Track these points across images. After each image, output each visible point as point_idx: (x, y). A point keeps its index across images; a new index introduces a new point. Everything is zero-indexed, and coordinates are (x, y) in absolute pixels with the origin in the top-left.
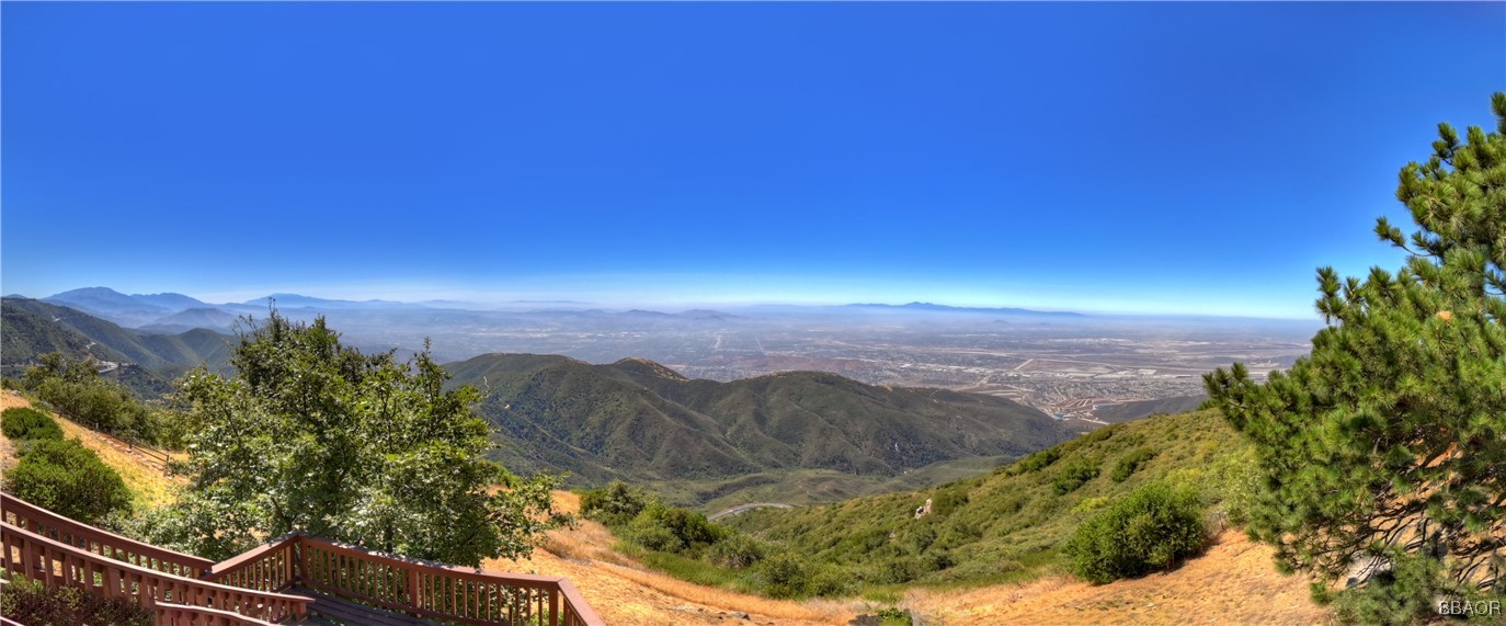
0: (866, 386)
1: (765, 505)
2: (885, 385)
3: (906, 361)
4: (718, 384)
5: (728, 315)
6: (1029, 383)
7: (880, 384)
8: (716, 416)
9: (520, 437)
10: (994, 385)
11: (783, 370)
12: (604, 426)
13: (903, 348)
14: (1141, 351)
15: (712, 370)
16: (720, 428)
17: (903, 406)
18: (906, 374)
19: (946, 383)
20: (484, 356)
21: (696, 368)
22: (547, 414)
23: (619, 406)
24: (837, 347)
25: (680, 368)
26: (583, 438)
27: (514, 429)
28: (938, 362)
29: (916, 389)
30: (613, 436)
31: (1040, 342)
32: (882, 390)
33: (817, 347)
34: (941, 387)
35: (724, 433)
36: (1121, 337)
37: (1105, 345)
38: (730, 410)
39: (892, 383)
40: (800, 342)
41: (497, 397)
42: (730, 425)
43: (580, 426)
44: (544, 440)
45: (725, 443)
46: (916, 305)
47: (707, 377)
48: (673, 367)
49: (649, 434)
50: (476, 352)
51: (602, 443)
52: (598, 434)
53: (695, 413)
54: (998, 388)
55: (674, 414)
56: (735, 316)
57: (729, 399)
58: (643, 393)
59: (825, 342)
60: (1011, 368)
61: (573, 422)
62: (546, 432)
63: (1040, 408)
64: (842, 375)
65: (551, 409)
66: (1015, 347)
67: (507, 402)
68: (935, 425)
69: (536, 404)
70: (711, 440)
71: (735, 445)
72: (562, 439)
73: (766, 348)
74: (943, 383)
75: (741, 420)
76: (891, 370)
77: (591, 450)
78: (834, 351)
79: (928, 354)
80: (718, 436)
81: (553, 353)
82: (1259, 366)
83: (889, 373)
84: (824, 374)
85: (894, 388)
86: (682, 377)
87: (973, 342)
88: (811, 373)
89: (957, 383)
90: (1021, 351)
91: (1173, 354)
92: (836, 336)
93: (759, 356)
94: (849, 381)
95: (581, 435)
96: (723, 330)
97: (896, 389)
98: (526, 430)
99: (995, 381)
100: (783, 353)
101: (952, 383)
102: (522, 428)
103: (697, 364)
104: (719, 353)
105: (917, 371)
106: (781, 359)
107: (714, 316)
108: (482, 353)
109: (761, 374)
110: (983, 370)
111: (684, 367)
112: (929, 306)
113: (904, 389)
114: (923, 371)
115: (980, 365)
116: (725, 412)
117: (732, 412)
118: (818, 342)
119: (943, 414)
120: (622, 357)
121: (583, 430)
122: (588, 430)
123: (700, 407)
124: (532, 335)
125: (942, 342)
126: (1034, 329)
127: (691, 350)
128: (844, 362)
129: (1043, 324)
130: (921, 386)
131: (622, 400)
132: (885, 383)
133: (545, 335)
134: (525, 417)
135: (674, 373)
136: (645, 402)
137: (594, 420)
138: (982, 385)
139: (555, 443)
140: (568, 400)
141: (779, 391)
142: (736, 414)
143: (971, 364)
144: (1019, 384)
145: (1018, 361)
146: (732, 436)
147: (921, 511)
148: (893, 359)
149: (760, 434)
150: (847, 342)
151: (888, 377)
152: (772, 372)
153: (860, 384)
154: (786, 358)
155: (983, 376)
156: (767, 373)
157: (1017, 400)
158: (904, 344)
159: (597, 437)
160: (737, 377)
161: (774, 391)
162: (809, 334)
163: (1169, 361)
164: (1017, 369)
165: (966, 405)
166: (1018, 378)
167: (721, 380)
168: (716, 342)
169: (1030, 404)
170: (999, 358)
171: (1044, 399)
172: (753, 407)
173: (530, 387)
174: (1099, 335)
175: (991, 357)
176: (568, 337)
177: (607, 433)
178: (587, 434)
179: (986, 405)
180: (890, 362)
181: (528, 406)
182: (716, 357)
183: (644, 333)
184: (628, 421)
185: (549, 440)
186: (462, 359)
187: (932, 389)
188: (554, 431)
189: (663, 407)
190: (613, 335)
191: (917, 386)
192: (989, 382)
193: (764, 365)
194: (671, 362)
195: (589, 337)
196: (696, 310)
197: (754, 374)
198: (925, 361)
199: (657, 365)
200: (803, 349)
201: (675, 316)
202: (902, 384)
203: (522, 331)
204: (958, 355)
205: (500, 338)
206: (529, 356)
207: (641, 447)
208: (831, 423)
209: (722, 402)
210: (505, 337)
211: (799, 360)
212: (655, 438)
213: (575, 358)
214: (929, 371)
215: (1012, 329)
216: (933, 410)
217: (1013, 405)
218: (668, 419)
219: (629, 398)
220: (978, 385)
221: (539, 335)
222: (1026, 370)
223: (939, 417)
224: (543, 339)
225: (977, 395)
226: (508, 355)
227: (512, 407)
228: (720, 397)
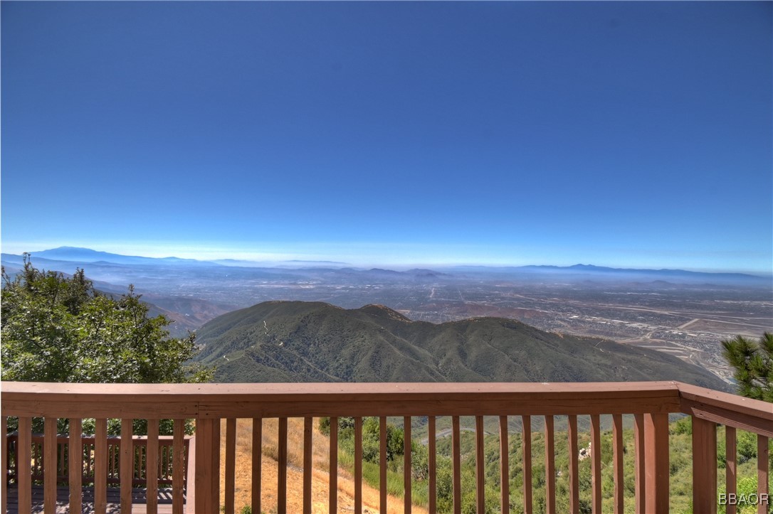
0: (542, 332)
1: (466, 429)
2: (557, 333)
3: (573, 313)
4: (432, 325)
5: (439, 274)
6: (695, 342)
7: (553, 331)
8: (431, 351)
9: (291, 370)
10: (658, 340)
11: (478, 316)
12: (352, 358)
13: (571, 302)
15: (428, 315)
16: (434, 360)
17: (573, 352)
18: (574, 324)
19: (611, 335)
20: (265, 303)
21: (418, 312)
22: (311, 349)
23: (363, 341)
24: (518, 299)
25: (406, 312)
26: (337, 368)
27: (287, 363)
28: (602, 315)
29: (583, 338)
30: (359, 366)
32: (555, 336)
33: (503, 298)
34: (606, 338)
35: (437, 365)
38: (441, 346)
39: (563, 330)
40: (490, 295)
41: (274, 337)
42: (441, 358)
43: (336, 358)
44: (309, 370)
45: (437, 372)
47: (425, 320)
48: (401, 311)
49: (384, 364)
50: (258, 300)
51: (351, 372)
52: (349, 364)
53: (416, 347)
54: (662, 344)
55: (401, 349)
56: (444, 274)
57: (440, 336)
58: (381, 331)
59: (508, 295)
60: (674, 326)
61: (330, 355)
62: (310, 364)
63: (710, 370)
64: (522, 322)
65: (315, 345)
66: (678, 306)
67: (281, 340)
68: (602, 372)
69: (303, 341)
70: (427, 369)
71: (445, 375)
72: (322, 369)
73: (466, 298)
74: (607, 334)
75: (449, 354)
76: (562, 320)
77: (343, 378)
78: (516, 302)
79: (593, 308)
80: (433, 366)
81: (317, 301)
83: (560, 322)
84: (508, 320)
85: (564, 335)
86: (407, 319)
87: (634, 300)
88: (499, 318)
89: (621, 336)
90: (685, 310)
92: (517, 291)
93: (461, 304)
94: (528, 327)
95: (336, 365)
96: (436, 285)
97: (566, 336)
98: (295, 364)
99: (659, 337)
100: (479, 303)
101: (616, 335)
102: (293, 362)
103: (418, 310)
104: (433, 301)
105: (584, 322)
106: (476, 307)
107: (430, 274)
108: (262, 301)
109: (462, 318)
110: (646, 325)
111: (409, 311)
113: (573, 337)
114: (589, 322)
115: (643, 321)
116: (437, 347)
117: (442, 347)
118: (503, 295)
119: (609, 363)
120: (366, 304)
121: (337, 361)
122: (341, 361)
123: (420, 343)
124: (302, 287)
125: (605, 299)
127: (413, 299)
128: (523, 312)
129: (707, 285)
130: (588, 335)
131: (366, 337)
132: (556, 331)
133: (312, 287)
134: (295, 352)
135: (402, 316)
136: (382, 338)
137: (346, 352)
138: (645, 339)
139: (317, 372)
140: (327, 337)
141: (476, 332)
142: (445, 350)
143: (634, 319)
144: (685, 342)
145: (683, 320)
146: (442, 367)
147: (584, 453)
148: (563, 311)
149: (463, 366)
150: (526, 295)
151: (560, 326)
152: (470, 317)
153: (536, 330)
154: (480, 306)
155: (646, 331)
156: (467, 318)
157: (683, 358)
158: (572, 298)
159: (347, 367)
160: (446, 321)
161: (472, 331)
162: (496, 289)
164: (682, 327)
165: (630, 357)
166: (684, 336)
167: (435, 323)
168: (431, 293)
169: (699, 364)
170: (661, 316)
171: (714, 360)
172: (457, 344)
173: (299, 327)
175: (654, 315)
176: (328, 289)
177: (354, 364)
178: (341, 364)
179: (651, 359)
180: (561, 313)
181: (297, 343)
182: (431, 304)
183: (381, 286)
184: (370, 353)
185: (312, 371)
186: (247, 306)
187: (598, 339)
188: (317, 363)
189: (394, 342)
190: (360, 286)
191: (585, 335)
192: (653, 337)
193: (465, 312)
194: (401, 307)
195: (343, 289)
196: (417, 269)
197: (458, 318)
198: (591, 314)
199: (391, 310)
200: (493, 300)
201: (402, 273)
202: (571, 332)
203: (295, 284)
204: (620, 311)
205: (277, 289)
206: (299, 303)
207: (379, 375)
208: (515, 361)
209: (436, 339)
210: (282, 288)
211: (489, 309)
212: (388, 367)
213: (333, 304)
214: (594, 322)
216: (599, 358)
217: (679, 362)
218: (398, 352)
219: (371, 336)
220: (641, 339)
221: (307, 287)
222: (692, 329)
223: (606, 365)
224: (310, 290)
225: (641, 349)
226: (284, 302)
227: (285, 345)
228: (434, 336)
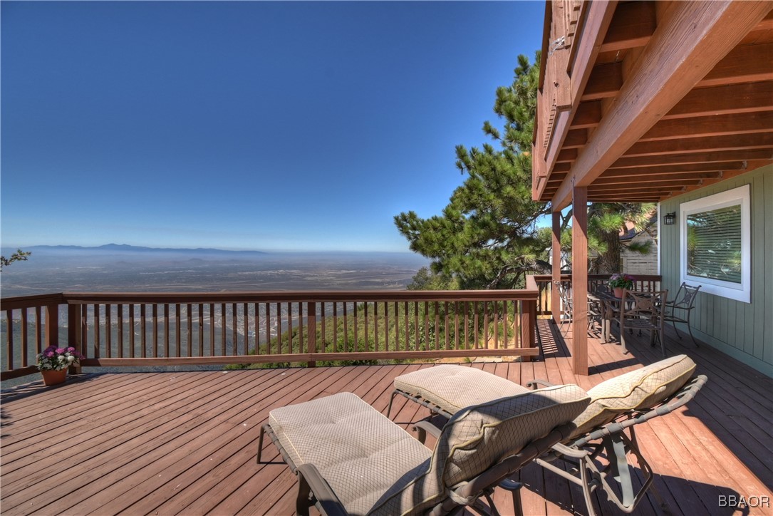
14: (309, 278)
31: (231, 275)
36: (295, 269)
37: (282, 275)
46: (112, 247)
82: (390, 287)
91: (331, 280)
112: (126, 248)
126: (225, 265)
163: (328, 285)
174: (277, 267)
215: (207, 265)
